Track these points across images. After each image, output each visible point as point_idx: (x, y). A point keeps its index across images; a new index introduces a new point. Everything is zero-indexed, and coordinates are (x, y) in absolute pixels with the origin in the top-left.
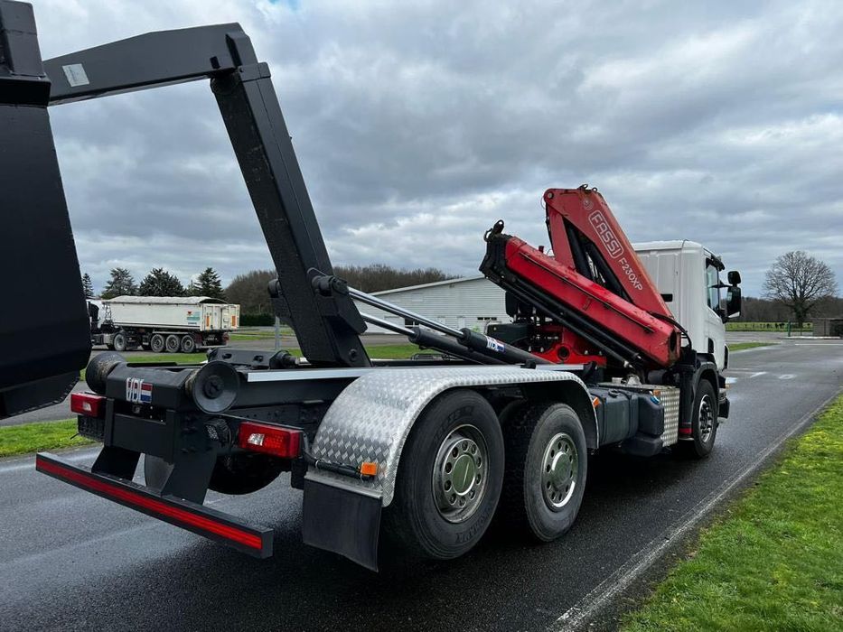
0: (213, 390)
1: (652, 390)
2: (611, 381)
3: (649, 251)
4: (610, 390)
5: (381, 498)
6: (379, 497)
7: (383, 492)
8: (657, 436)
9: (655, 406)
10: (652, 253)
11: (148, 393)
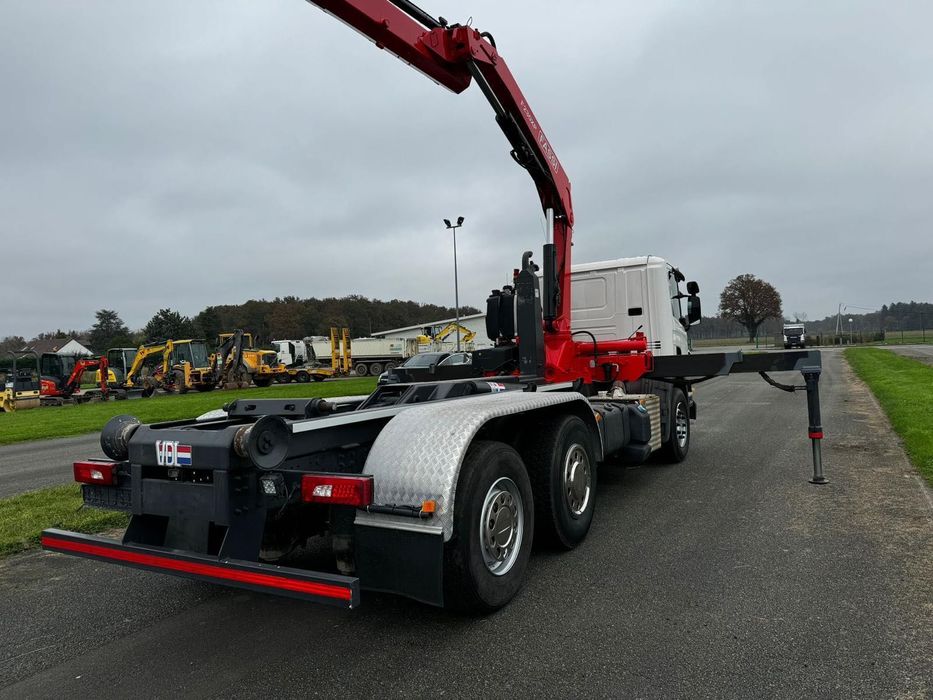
0: (267, 446)
1: (637, 400)
2: (597, 394)
3: (616, 269)
4: (605, 404)
5: (443, 534)
6: (440, 533)
7: (443, 528)
8: (646, 443)
9: (642, 415)
10: (619, 270)
11: (188, 455)
